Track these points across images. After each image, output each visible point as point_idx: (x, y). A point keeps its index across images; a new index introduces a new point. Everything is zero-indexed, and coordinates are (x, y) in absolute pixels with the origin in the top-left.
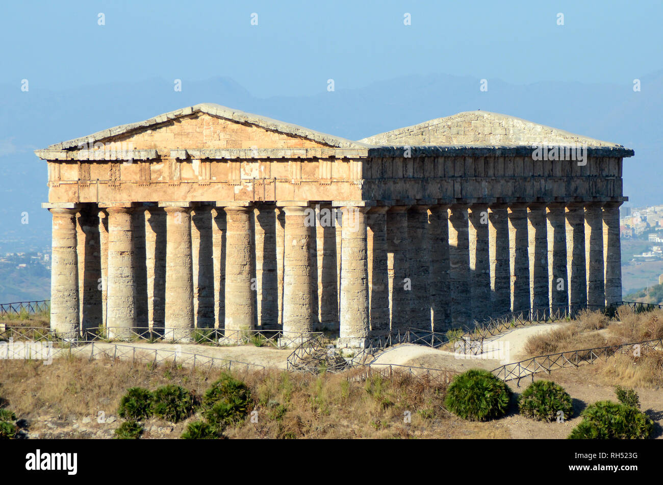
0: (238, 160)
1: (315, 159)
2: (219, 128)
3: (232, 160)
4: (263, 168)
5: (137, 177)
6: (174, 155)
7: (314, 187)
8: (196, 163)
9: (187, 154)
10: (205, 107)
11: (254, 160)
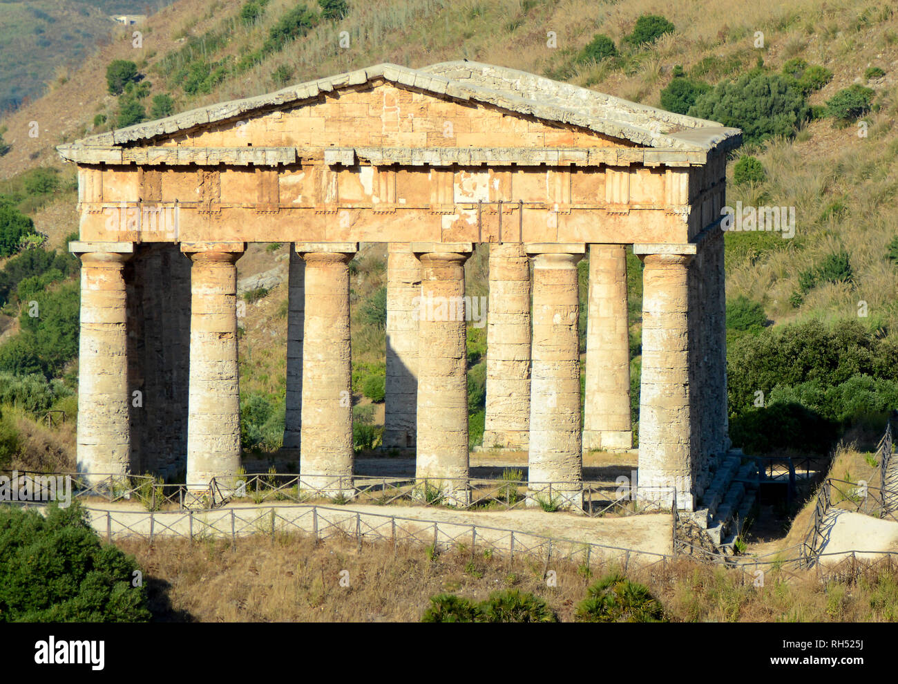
0: (455, 168)
1: (602, 167)
2: (412, 110)
3: (440, 169)
4: (497, 182)
5: (254, 197)
6: (331, 158)
7: (595, 219)
8: (367, 173)
9: (356, 158)
10: (392, 71)
11: (484, 168)
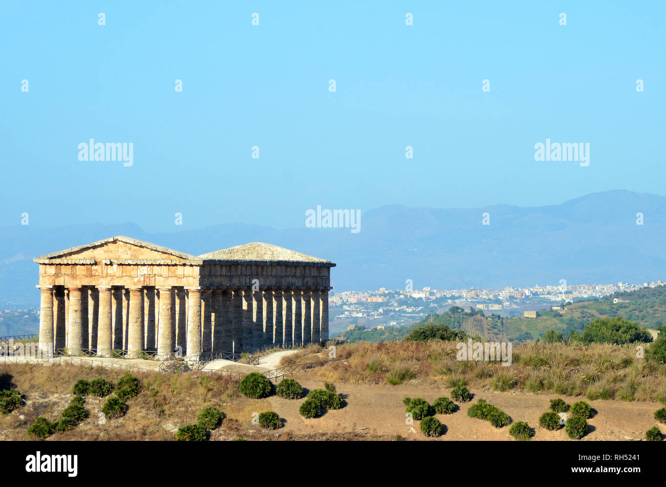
0: (137, 265)
1: (176, 265)
2: (127, 249)
3: (133, 265)
4: (149, 269)
5: (85, 273)
6: (104, 262)
7: (175, 279)
8: (115, 266)
9: (111, 262)
10: (120, 238)
11: (144, 265)
